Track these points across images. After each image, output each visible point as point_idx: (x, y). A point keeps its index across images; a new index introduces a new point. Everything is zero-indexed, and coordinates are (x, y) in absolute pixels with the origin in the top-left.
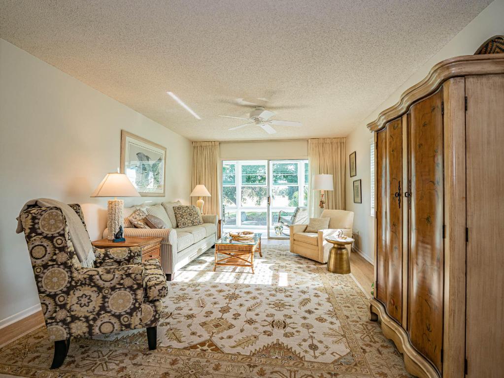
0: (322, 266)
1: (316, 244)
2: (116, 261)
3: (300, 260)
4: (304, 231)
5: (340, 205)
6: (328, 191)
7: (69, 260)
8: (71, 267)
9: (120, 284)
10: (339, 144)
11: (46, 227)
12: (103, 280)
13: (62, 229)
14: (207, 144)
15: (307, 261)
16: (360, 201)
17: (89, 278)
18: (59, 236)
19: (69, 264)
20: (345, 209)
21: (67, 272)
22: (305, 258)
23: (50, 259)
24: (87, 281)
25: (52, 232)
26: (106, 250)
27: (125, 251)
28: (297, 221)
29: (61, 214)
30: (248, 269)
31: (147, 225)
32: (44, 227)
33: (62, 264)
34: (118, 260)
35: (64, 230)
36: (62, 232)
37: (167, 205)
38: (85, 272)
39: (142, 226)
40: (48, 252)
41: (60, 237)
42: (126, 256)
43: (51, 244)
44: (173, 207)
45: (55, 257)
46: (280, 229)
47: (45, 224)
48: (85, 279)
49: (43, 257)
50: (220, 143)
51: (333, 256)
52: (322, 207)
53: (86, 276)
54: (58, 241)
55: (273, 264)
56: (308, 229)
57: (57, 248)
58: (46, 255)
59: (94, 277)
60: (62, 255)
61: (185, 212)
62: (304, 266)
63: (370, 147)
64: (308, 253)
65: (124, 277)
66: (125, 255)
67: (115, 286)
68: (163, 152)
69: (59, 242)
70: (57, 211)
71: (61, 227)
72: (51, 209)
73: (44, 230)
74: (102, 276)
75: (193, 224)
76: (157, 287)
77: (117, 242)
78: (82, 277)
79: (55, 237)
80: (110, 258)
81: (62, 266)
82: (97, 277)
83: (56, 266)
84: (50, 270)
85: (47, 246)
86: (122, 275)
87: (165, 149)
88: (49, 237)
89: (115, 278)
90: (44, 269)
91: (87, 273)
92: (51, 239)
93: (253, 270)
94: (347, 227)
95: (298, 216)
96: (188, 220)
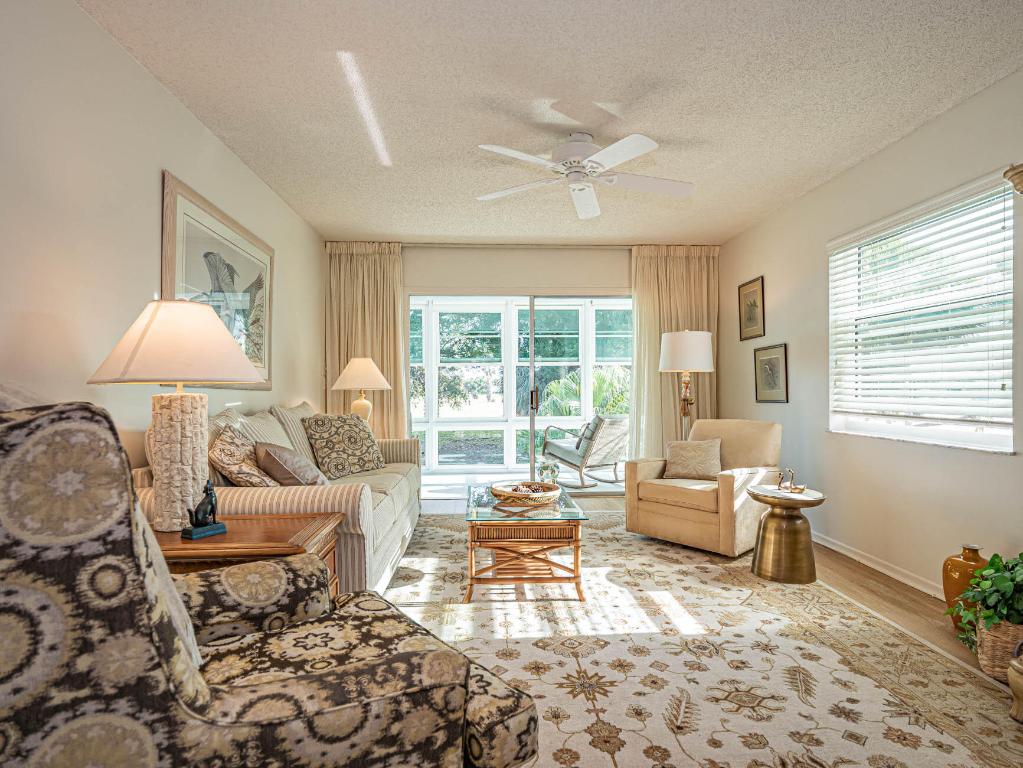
1: (712, 509)
2: (246, 617)
3: (662, 550)
4: (662, 475)
7: (158, 665)
8: (170, 696)
9: (388, 740)
10: (704, 260)
11: (33, 510)
12: (322, 739)
13: (118, 514)
14: (370, 249)
16: (784, 398)
17: (258, 738)
18: (108, 552)
19: (162, 687)
21: (150, 725)
22: (673, 545)
23: (58, 674)
24: (251, 752)
25: (66, 533)
26: (205, 578)
27: (275, 575)
29: (111, 440)
31: (268, 473)
32: (22, 515)
33: (123, 691)
34: (255, 611)
35: (127, 520)
36: (121, 533)
37: (288, 416)
38: (240, 715)
39: (255, 480)
40: (48, 640)
41: (111, 560)
42: (281, 591)
43: (62, 598)
44: (303, 420)
45: (83, 663)
46: (553, 471)
47: (26, 498)
48: (240, 746)
49: (19, 669)
50: (405, 247)
51: (771, 537)
53: (243, 733)
54: (104, 581)
56: (671, 470)
57: (99, 614)
58: (38, 660)
59: (282, 732)
60: (126, 647)
61: (336, 433)
62: (690, 567)
63: (828, 262)
64: (689, 532)
65: (405, 706)
66: (276, 591)
67: (368, 753)
69: (109, 581)
70: (93, 427)
71: (114, 506)
72: (62, 415)
73: (23, 526)
74: (318, 722)
75: (363, 466)
76: (511, 722)
77: (202, 539)
78: (230, 737)
79: (84, 560)
80: (226, 609)
81: (123, 705)
82: (298, 727)
83: (90, 706)
84: (63, 730)
85: (43, 608)
86: (396, 701)
87: (270, 251)
88: (52, 562)
89: (371, 719)
90: (26, 732)
91: (249, 717)
92: (62, 571)
93: (579, 592)
94: (770, 462)
96: (349, 455)
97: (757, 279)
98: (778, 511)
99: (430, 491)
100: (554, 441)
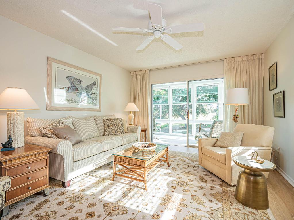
0: (229, 189)
1: (224, 162)
4: (214, 145)
5: (257, 120)
6: (244, 105)
10: (256, 60)
15: (214, 178)
16: (283, 116)
20: (263, 124)
28: (214, 132)
30: (141, 184)
37: (98, 118)
44: (104, 120)
52: (236, 121)
55: (174, 179)
61: (111, 123)
62: (208, 185)
64: (215, 169)
68: (99, 78)
75: (117, 133)
87: (100, 75)
94: (264, 145)
95: (215, 128)
96: (113, 129)
97: (275, 63)
98: (247, 171)
99: (162, 141)
100: (202, 128)
